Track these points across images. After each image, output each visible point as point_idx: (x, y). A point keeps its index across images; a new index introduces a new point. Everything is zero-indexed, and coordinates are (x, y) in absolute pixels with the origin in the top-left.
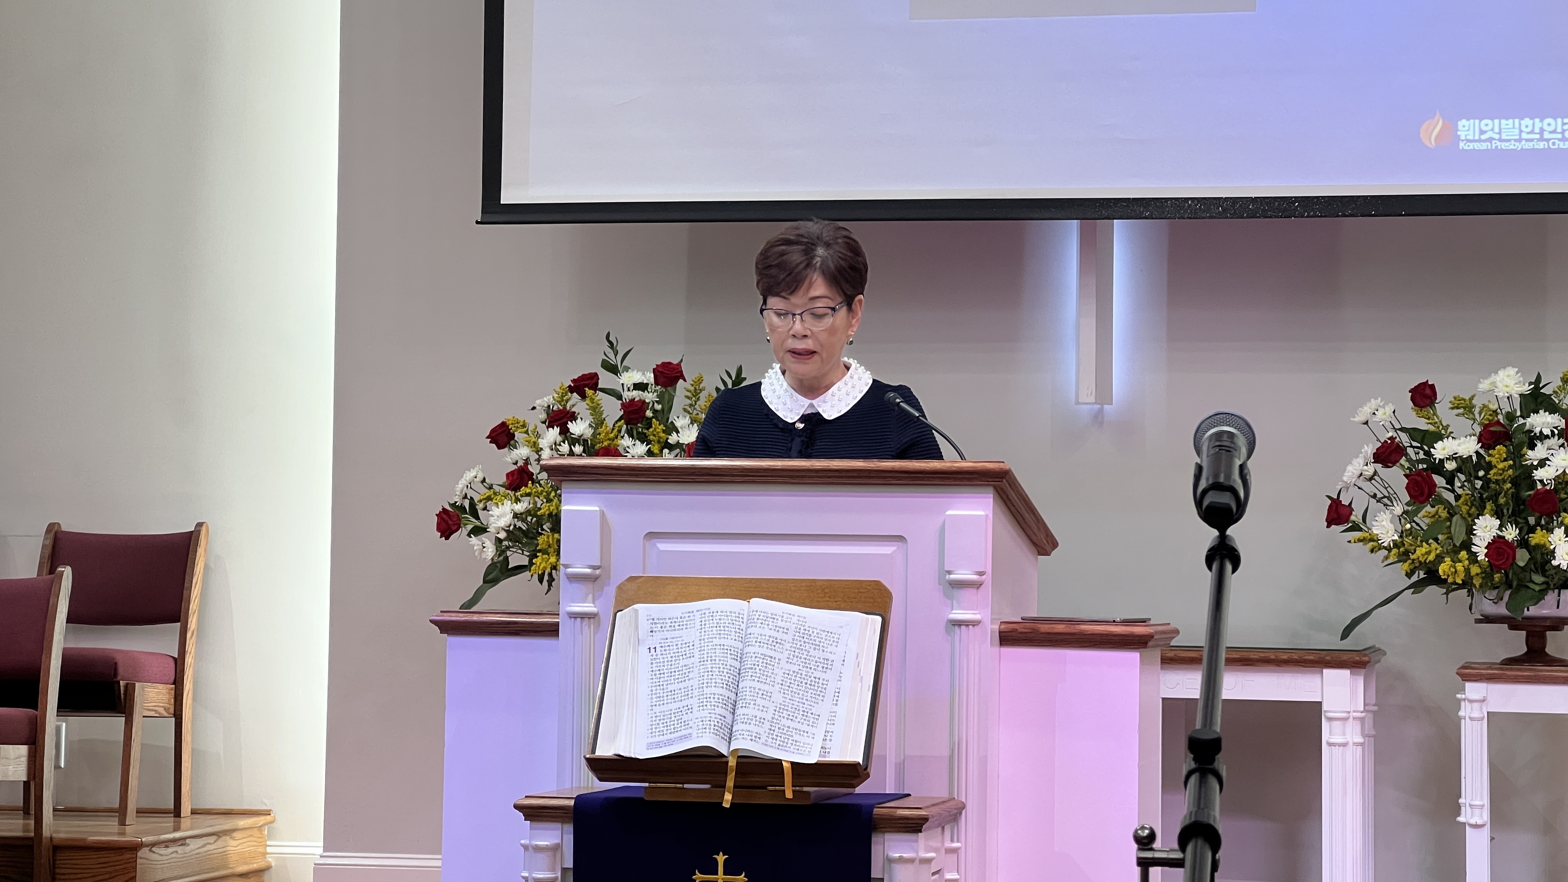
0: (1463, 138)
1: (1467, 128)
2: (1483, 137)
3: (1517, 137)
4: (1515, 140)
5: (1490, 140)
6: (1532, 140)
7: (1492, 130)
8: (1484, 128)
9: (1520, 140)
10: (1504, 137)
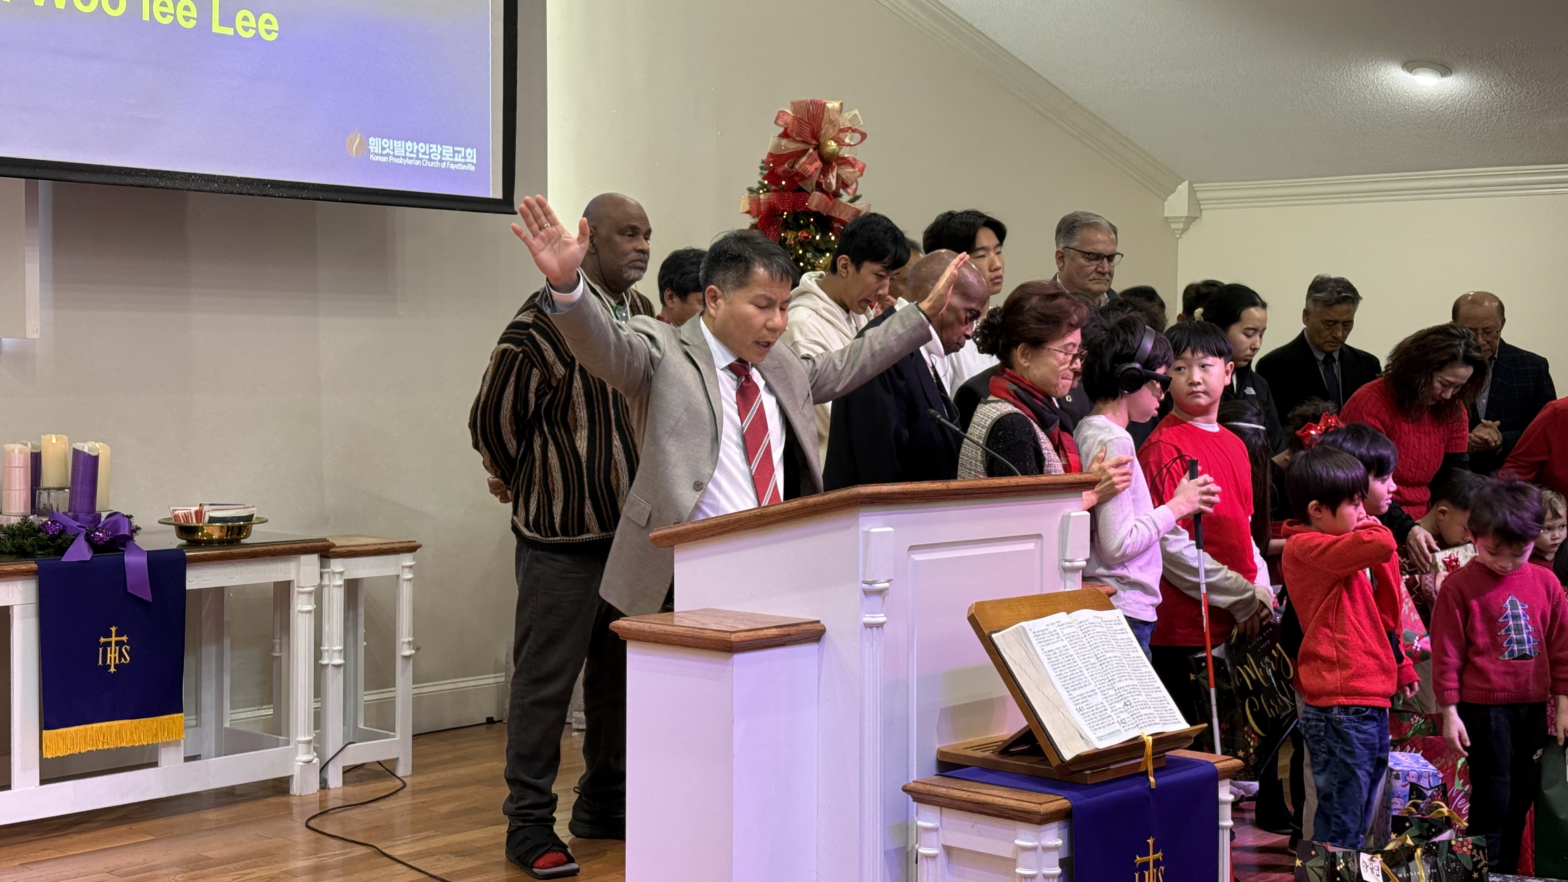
0: (372, 151)
1: (375, 144)
2: (384, 152)
3: (404, 155)
4: (403, 157)
5: (388, 155)
6: (411, 158)
7: (389, 147)
8: (385, 146)
9: (405, 157)
10: (396, 154)
